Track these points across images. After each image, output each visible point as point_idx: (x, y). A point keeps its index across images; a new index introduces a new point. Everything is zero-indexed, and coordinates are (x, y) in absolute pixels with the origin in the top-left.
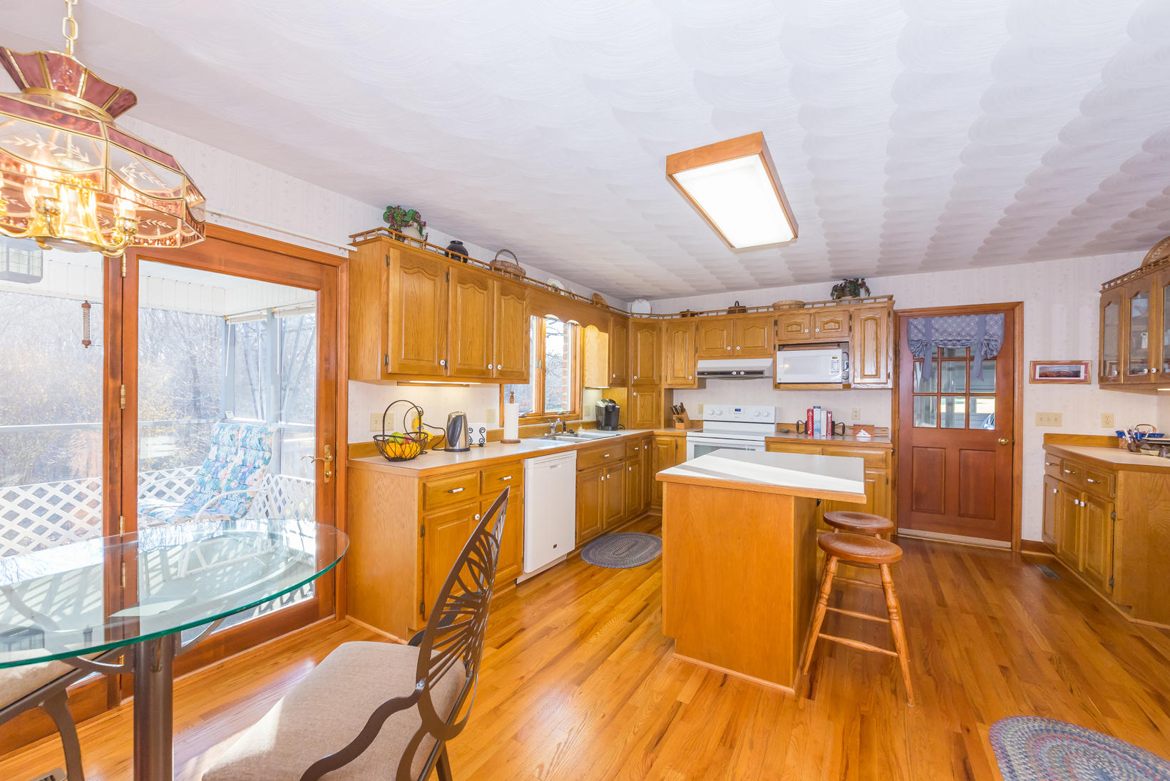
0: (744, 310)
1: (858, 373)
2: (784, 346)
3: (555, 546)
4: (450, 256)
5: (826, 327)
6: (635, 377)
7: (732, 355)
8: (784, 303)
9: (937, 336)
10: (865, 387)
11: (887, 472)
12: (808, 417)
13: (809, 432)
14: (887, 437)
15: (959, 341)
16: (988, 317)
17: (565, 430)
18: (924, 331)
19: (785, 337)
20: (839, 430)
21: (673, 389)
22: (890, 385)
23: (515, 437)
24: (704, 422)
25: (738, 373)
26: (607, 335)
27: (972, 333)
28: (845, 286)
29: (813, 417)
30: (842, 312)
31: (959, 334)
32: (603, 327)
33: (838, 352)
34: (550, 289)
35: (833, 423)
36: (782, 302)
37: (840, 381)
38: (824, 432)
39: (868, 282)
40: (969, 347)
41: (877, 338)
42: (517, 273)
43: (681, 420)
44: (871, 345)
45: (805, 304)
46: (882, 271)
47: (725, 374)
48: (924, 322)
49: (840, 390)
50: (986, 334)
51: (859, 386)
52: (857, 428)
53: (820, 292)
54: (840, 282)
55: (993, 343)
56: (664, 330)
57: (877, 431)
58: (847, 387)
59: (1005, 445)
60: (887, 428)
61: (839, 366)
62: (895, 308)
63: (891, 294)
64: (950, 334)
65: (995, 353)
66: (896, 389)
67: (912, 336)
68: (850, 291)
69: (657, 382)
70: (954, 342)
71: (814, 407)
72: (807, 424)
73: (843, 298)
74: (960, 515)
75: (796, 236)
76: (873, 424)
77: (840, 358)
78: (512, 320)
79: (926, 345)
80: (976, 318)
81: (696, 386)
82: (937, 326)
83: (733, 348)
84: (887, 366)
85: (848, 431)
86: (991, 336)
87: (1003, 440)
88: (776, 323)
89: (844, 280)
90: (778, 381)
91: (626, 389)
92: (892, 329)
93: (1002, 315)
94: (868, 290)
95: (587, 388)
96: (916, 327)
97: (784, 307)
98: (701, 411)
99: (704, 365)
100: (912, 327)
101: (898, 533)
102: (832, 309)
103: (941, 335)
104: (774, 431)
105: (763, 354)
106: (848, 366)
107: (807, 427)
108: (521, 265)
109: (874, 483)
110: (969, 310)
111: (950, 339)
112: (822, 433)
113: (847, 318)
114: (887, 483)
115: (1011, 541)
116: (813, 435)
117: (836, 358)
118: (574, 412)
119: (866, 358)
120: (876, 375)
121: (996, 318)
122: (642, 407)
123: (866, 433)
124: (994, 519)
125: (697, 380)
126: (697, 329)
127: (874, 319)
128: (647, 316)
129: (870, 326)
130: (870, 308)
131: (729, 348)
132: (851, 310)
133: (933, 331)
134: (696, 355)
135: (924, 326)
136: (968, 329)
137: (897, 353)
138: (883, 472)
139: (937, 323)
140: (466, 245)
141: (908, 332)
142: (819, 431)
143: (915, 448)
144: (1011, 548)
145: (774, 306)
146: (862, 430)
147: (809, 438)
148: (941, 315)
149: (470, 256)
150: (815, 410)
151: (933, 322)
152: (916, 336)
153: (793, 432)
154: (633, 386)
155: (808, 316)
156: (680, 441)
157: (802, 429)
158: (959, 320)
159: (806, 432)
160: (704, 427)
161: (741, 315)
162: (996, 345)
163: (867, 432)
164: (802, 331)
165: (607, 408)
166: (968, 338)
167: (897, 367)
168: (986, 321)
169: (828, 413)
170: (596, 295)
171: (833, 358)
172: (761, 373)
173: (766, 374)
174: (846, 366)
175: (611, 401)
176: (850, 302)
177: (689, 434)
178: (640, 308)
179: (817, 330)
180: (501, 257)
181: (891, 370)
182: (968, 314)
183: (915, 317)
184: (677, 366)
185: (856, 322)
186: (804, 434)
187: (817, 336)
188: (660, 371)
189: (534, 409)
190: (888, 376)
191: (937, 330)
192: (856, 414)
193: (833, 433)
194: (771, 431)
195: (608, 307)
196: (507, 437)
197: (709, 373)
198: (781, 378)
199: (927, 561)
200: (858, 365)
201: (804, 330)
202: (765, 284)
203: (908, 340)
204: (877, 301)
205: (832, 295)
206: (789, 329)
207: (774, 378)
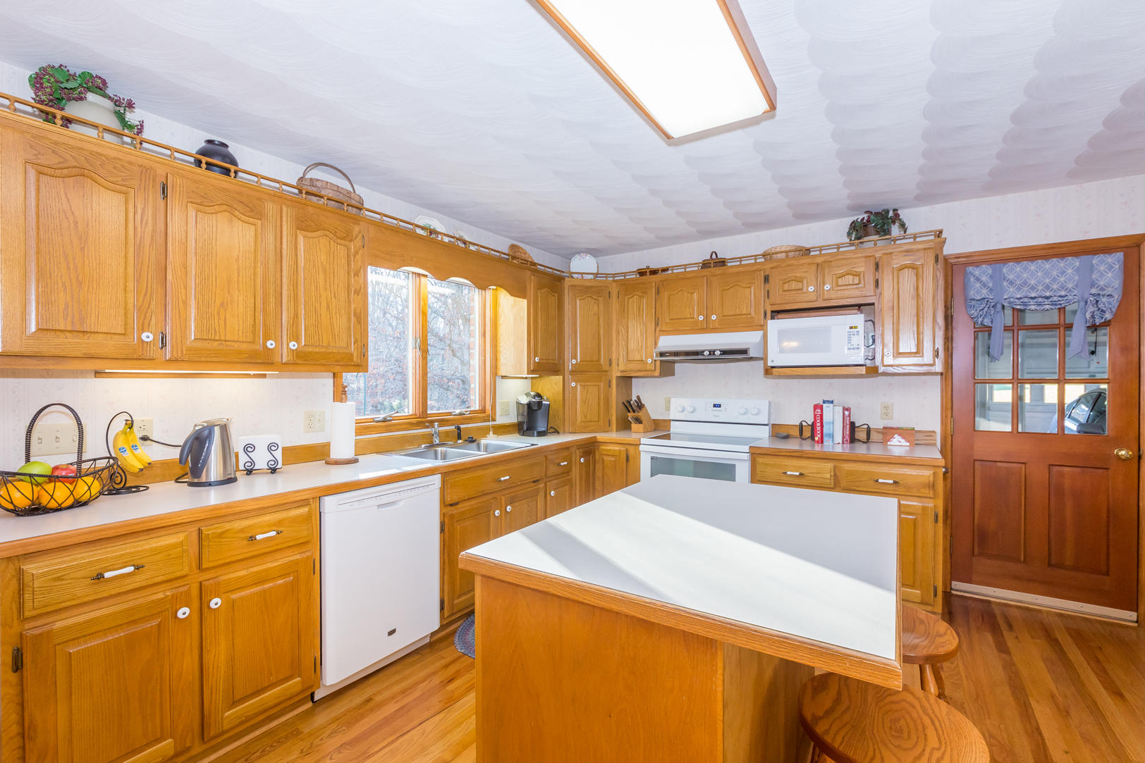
0: (722, 263)
1: (889, 349)
2: (779, 312)
3: (392, 633)
4: (204, 166)
5: (840, 282)
6: (574, 362)
7: (706, 328)
8: (778, 250)
9: (1011, 293)
10: (900, 370)
11: (937, 504)
12: (815, 415)
13: (817, 439)
14: (934, 445)
15: (1047, 298)
16: (1096, 260)
17: (459, 437)
18: (991, 285)
19: (780, 301)
20: (861, 435)
21: (631, 377)
22: (939, 368)
23: (349, 453)
24: (672, 422)
25: (712, 352)
26: (525, 301)
27: (1070, 286)
28: (868, 221)
29: (822, 415)
30: (863, 259)
31: (1047, 287)
32: (518, 291)
33: (858, 319)
34: (419, 231)
35: (852, 425)
36: (776, 248)
37: (862, 363)
38: (838, 438)
39: (903, 214)
40: (1064, 308)
41: (918, 295)
42: (341, 198)
43: (638, 421)
44: (908, 306)
45: (808, 250)
46: (925, 197)
47: (694, 355)
48: (990, 272)
49: (860, 376)
50: (1093, 285)
51: (891, 370)
52: (888, 432)
53: (833, 232)
54: (861, 216)
55: (1104, 300)
56: (614, 295)
57: (921, 437)
58: (873, 371)
59: (1125, 460)
60: (934, 432)
61: (859, 340)
62: (945, 252)
63: (939, 228)
64: (1033, 288)
65: (1108, 316)
66: (947, 374)
67: (972, 292)
68: (875, 226)
69: (606, 367)
70: (1040, 300)
71: (824, 402)
72: (813, 426)
73: (865, 239)
74: (1050, 565)
75: (773, 107)
76: (912, 426)
77: (861, 329)
78: (325, 271)
79: (993, 307)
80: (1076, 262)
81: (657, 373)
82: (1011, 277)
83: (707, 318)
84: (933, 339)
85: (874, 436)
86: (1102, 289)
87: (1123, 452)
88: (766, 279)
89: (866, 212)
90: (770, 364)
91: (561, 377)
92: (941, 282)
93: (1120, 255)
94: (903, 226)
95: (503, 377)
96: (978, 279)
97: (779, 255)
98: (668, 409)
99: (669, 342)
100: (972, 279)
101: (951, 589)
102: (850, 255)
103: (1019, 289)
104: (768, 435)
105: (750, 325)
106: (874, 341)
107: (813, 431)
108: (360, 190)
109: (915, 519)
110: (1064, 250)
111: (1033, 295)
112: (835, 441)
113: (872, 267)
114: (936, 520)
115: (1137, 611)
116: (822, 442)
117: (856, 327)
118: (483, 411)
119: (901, 327)
120: (916, 353)
121: (1110, 260)
122: (585, 402)
123: (903, 440)
124: (1107, 574)
125: (658, 363)
126: (658, 292)
127: (913, 267)
128: (591, 277)
129: (908, 278)
130: (907, 251)
131: (701, 318)
132: (878, 255)
133: (1005, 284)
134: (658, 329)
135: (991, 277)
136: (1062, 279)
137: (949, 320)
138: (930, 504)
139: (1012, 271)
140: (234, 149)
141: (965, 288)
142: (832, 436)
143: (977, 463)
144: (1137, 622)
145: (764, 255)
146: (896, 436)
147: (817, 448)
148: (1018, 260)
149: (241, 166)
150: (825, 405)
151: (1005, 270)
152: (978, 292)
153: (795, 437)
154: (573, 372)
155: (814, 268)
156: (631, 449)
157: (807, 433)
158: (1047, 266)
159: (812, 437)
160: (672, 430)
161: (718, 270)
162: (1110, 303)
163: (904, 438)
164: (805, 290)
165: (529, 405)
166: (1063, 293)
167: (949, 339)
168: (1092, 266)
169: (845, 409)
170: (513, 247)
171: (851, 328)
172: (744, 352)
173: (751, 354)
174: (871, 341)
175: (538, 395)
176: (875, 245)
177: (643, 440)
178: (583, 265)
179: (827, 287)
180: (315, 174)
181: (940, 344)
182: (1062, 256)
183: (977, 264)
184: (632, 345)
185: (885, 272)
186: (809, 440)
187: (826, 297)
188: (609, 351)
189: (409, 409)
190: (936, 354)
191: (1011, 283)
192: (887, 411)
193: (853, 440)
194: (762, 436)
195: (534, 264)
196: (335, 454)
197: (676, 354)
198: (775, 359)
199: (1002, 648)
200: (889, 338)
201: (807, 287)
202: (752, 225)
203: (966, 300)
204: (918, 239)
205: (849, 234)
206: (786, 286)
207: (764, 359)
